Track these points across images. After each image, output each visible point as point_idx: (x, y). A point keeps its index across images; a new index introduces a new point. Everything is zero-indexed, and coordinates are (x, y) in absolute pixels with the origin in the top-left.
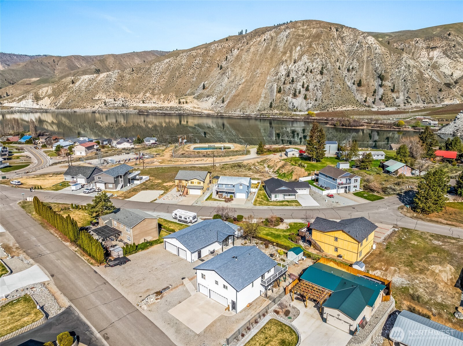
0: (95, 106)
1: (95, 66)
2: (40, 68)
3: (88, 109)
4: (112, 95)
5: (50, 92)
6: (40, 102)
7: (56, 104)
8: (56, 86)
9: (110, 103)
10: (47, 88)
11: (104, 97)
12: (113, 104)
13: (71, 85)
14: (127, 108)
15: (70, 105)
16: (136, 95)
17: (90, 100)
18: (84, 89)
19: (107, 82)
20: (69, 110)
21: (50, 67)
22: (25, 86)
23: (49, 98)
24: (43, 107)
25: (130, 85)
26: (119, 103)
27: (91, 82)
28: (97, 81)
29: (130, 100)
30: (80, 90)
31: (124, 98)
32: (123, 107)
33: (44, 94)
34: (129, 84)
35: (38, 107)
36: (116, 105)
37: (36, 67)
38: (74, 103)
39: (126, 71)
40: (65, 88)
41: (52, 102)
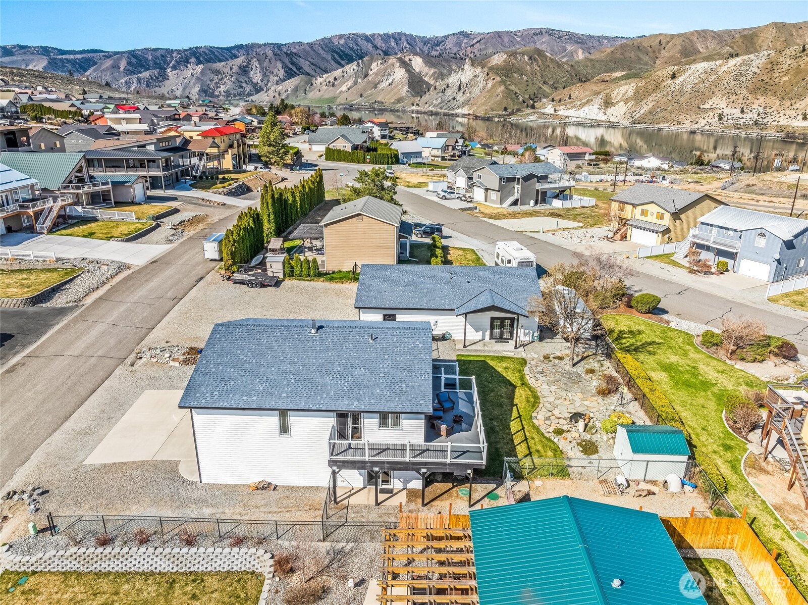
0: (699, 122)
1: (732, 47)
2: (633, 56)
3: (684, 126)
4: (741, 101)
5: (630, 93)
6: (610, 111)
7: (634, 114)
8: (644, 84)
9: (730, 117)
10: (626, 87)
11: (722, 105)
12: (738, 119)
13: (669, 82)
14: (765, 127)
15: (655, 118)
16: (793, 102)
17: (695, 109)
18: (689, 89)
19: (738, 75)
20: (651, 126)
21: (651, 55)
22: (599, 85)
23: (626, 103)
24: (613, 119)
25: (785, 82)
26: (750, 117)
27: (706, 76)
28: (720, 73)
29: (775, 112)
30: (681, 91)
31: (765, 108)
32: (754, 127)
33: (619, 98)
34: (786, 78)
35: (603, 118)
36: (741, 122)
37: (628, 54)
38: (664, 113)
39: (787, 52)
40: (657, 87)
41: (629, 112)
